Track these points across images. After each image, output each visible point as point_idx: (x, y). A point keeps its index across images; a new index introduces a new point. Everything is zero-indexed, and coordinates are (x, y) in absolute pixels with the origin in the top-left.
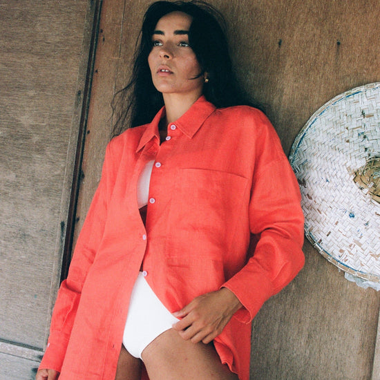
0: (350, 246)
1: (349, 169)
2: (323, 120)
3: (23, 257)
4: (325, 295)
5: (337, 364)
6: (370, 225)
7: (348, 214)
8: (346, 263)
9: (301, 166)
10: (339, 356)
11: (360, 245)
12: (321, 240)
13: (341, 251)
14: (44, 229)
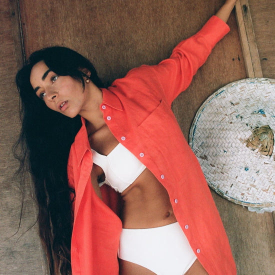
0: (248, 189)
1: (241, 140)
2: (206, 114)
3: (15, 268)
4: (238, 226)
5: (259, 268)
6: (260, 172)
7: (243, 169)
8: (247, 201)
9: (200, 147)
10: (258, 262)
11: (255, 186)
12: (227, 192)
13: (243, 194)
14: (26, 243)
